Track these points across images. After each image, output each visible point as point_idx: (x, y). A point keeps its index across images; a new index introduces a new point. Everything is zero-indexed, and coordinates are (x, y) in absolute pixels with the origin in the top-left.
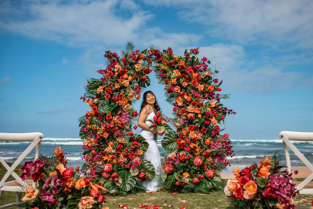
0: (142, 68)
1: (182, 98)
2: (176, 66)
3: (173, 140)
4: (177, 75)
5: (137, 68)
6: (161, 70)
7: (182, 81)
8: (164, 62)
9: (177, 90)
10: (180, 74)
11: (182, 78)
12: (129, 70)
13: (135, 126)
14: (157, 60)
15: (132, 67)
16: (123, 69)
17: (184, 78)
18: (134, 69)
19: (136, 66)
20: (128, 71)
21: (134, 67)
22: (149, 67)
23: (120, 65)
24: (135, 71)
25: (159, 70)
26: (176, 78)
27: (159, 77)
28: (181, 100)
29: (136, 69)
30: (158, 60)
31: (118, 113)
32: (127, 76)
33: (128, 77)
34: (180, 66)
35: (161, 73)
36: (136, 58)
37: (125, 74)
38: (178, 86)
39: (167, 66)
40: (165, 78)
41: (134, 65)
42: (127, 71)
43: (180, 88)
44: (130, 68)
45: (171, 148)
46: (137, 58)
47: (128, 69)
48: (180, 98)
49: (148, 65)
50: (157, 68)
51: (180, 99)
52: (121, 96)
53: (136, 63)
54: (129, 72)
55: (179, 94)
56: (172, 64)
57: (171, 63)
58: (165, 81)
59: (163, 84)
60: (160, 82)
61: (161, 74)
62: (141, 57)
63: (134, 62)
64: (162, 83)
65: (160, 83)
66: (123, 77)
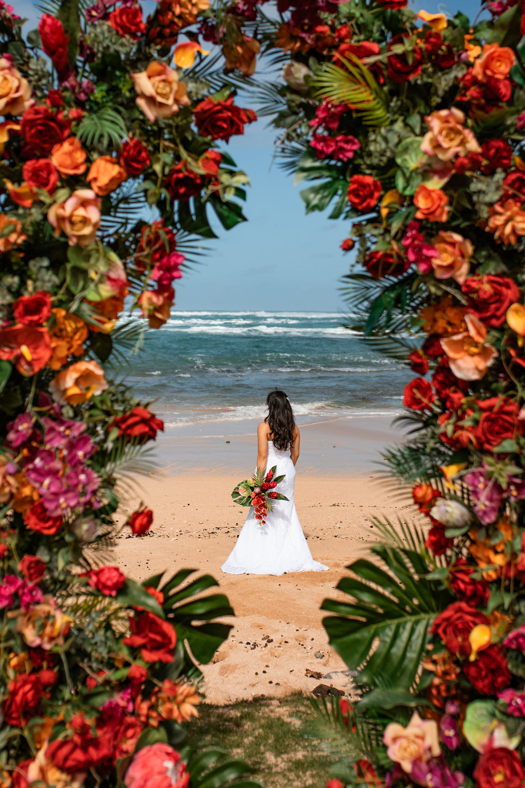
0: (189, 94)
1: (482, 320)
2: (444, 82)
3: (401, 605)
4: (457, 156)
5: (151, 100)
6: (327, 109)
7: (493, 196)
8: (352, 49)
9: (451, 267)
10: (473, 145)
11: (489, 172)
12: (91, 110)
13: (137, 514)
14: (294, 38)
15: (114, 90)
16: (45, 106)
17: (499, 176)
18: (130, 104)
19: (144, 82)
20: (86, 122)
21: (132, 89)
22: (234, 94)
23: (25, 75)
24: (138, 122)
25: (310, 112)
26: (441, 173)
27: (309, 163)
28: (478, 339)
29: (141, 102)
30: (303, 41)
31: (12, 436)
32: (80, 157)
33: (89, 161)
34: (475, 81)
35: (320, 131)
36: (144, 19)
37: (61, 141)
38: (457, 238)
39: (374, 84)
40: (350, 168)
41: (124, 71)
42: (79, 119)
43: (469, 249)
44: (98, 93)
45: (388, 656)
46: (151, 21)
47: (80, 104)
48: (471, 320)
49: (226, 72)
50: (299, 99)
51: (472, 332)
52: (36, 306)
53: (141, 61)
54: (88, 125)
55: (468, 291)
56: (413, 69)
57: (402, 57)
58: (354, 193)
59: (335, 216)
60: (315, 200)
61: (323, 139)
62: (180, 17)
63: (127, 47)
64: (330, 209)
65: (320, 207)
66: (49, 168)
